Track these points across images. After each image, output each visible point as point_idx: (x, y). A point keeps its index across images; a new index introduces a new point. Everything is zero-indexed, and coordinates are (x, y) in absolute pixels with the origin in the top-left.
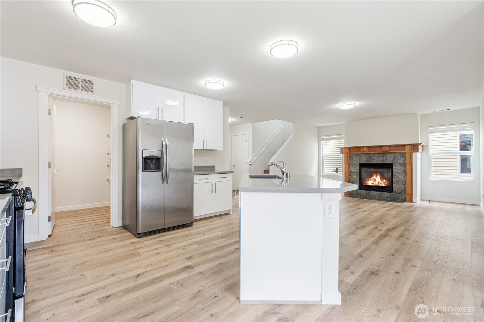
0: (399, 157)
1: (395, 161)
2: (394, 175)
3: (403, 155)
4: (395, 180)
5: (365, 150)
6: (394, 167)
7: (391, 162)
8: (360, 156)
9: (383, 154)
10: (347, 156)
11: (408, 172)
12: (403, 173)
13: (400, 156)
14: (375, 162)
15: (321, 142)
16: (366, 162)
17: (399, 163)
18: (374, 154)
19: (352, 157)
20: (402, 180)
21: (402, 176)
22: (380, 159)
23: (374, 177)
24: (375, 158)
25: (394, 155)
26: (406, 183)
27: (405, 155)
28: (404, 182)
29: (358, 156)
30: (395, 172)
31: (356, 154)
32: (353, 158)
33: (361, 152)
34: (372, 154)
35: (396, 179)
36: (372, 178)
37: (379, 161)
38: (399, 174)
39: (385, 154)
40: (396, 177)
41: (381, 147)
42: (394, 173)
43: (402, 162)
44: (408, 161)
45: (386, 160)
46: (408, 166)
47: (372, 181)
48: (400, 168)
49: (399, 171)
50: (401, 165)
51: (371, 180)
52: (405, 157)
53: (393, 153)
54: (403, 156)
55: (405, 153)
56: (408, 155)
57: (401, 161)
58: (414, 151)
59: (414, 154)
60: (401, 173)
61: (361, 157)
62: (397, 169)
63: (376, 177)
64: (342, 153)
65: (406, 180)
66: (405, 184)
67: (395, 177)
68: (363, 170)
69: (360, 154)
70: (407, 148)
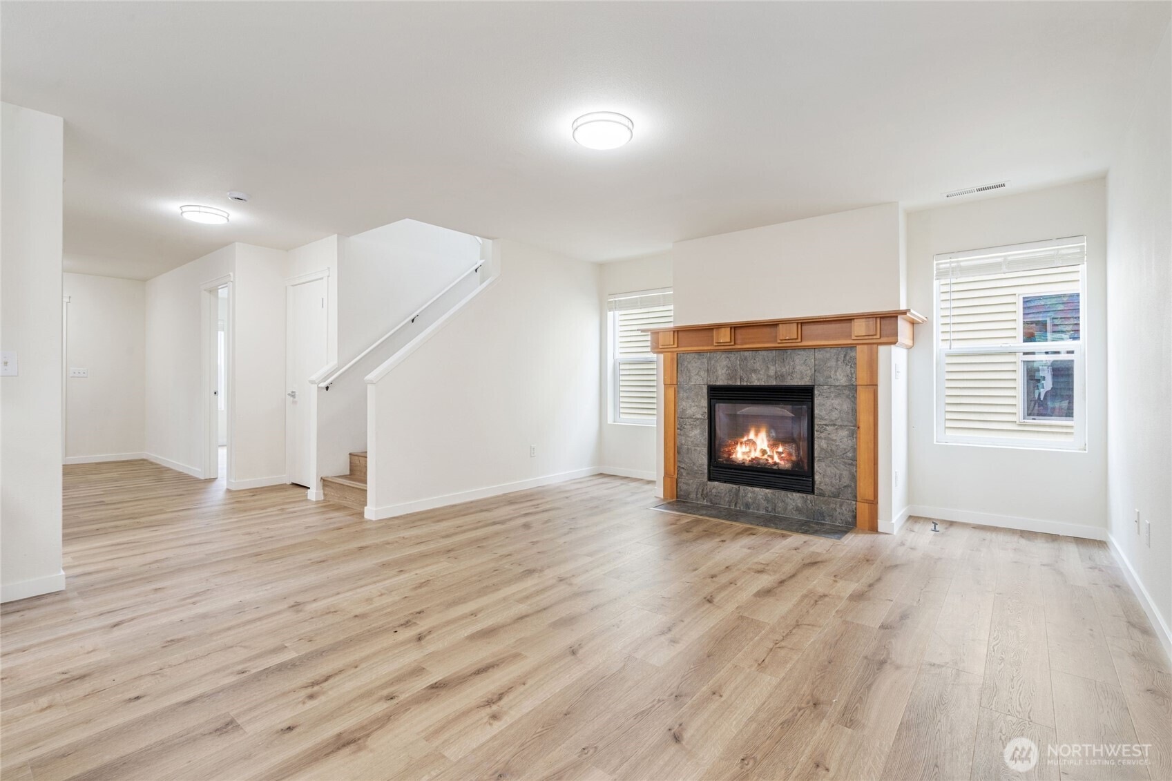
0: (832, 363)
1: (821, 380)
2: (816, 427)
3: (845, 356)
4: (822, 449)
5: (725, 336)
6: (817, 401)
7: (805, 382)
8: (710, 359)
9: (783, 350)
10: (672, 359)
11: (864, 419)
12: (846, 423)
13: (837, 360)
14: (757, 380)
15: (610, 314)
16: (730, 383)
17: (835, 386)
18: (754, 353)
19: (686, 363)
20: (842, 446)
21: (844, 433)
22: (772, 372)
23: (752, 435)
24: (757, 366)
25: (819, 355)
26: (854, 459)
27: (853, 354)
28: (850, 454)
29: (705, 360)
30: (822, 419)
31: (699, 353)
32: (689, 366)
33: (712, 345)
34: (747, 354)
35: (823, 444)
36: (745, 439)
37: (769, 376)
38: (834, 425)
39: (789, 352)
40: (823, 435)
41: (773, 325)
42: (817, 421)
43: (843, 381)
44: (862, 377)
45: (791, 374)
46: (863, 396)
47: (744, 446)
48: (836, 402)
49: (835, 415)
50: (839, 390)
51: (741, 443)
52: (853, 363)
53: (814, 348)
54: (848, 358)
55: (852, 347)
56: (861, 353)
57: (839, 377)
58: (883, 340)
59: (882, 349)
60: (839, 422)
61: (713, 362)
62: (826, 406)
63: (756, 435)
64: (656, 348)
65: (855, 450)
66: (851, 464)
67: (820, 438)
68: (722, 409)
69: (710, 351)
70: (859, 328)
